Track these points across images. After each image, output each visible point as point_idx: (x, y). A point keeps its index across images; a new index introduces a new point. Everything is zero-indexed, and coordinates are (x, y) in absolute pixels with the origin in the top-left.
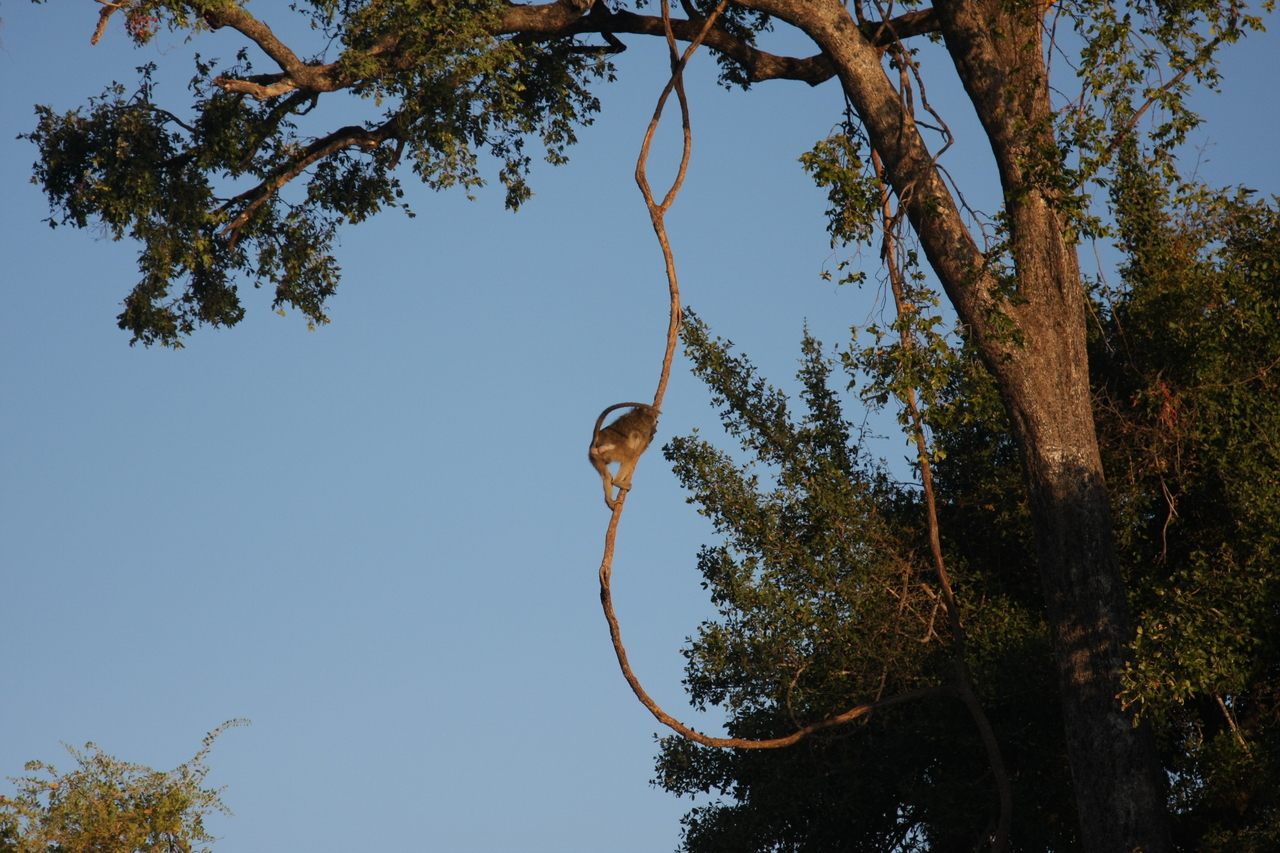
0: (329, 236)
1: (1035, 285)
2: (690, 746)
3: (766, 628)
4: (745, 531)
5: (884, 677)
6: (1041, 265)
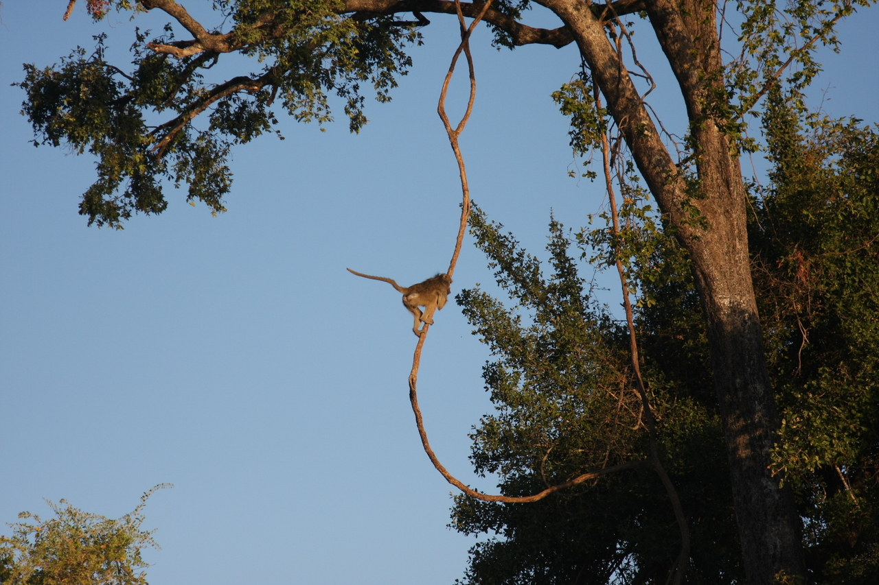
0: (225, 153)
1: (711, 184)
2: (474, 501)
3: (527, 420)
4: (512, 354)
5: (607, 453)
6: (715, 171)
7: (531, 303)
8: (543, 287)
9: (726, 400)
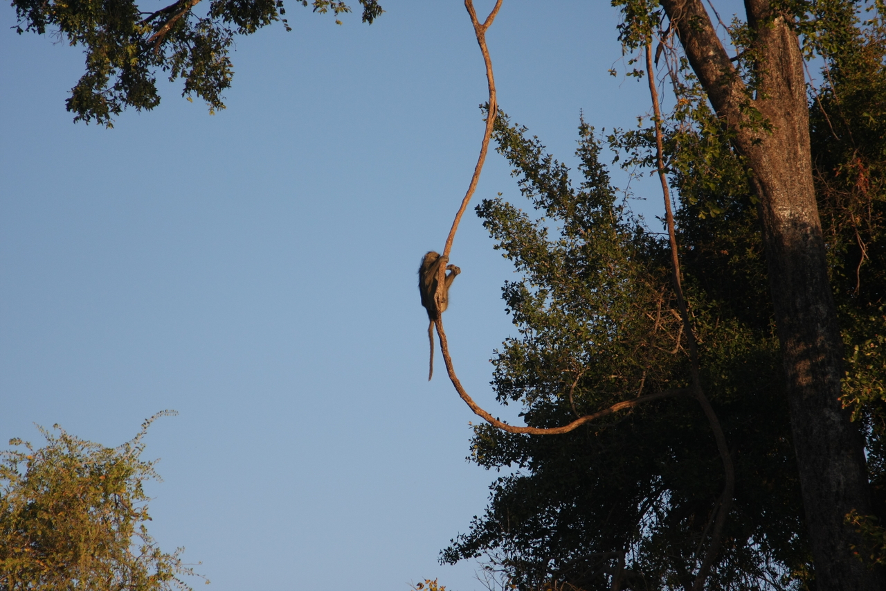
0: (228, 42)
1: (770, 84)
2: (496, 431)
3: (554, 343)
4: (538, 270)
5: (643, 380)
6: (775, 68)
7: (558, 214)
8: (572, 197)
9: (785, 322)
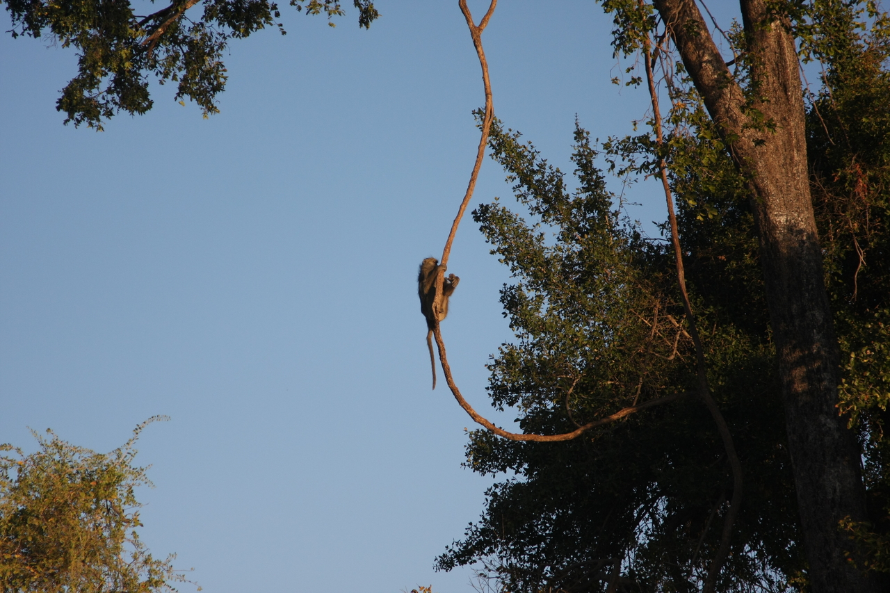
0: (221, 46)
1: (767, 89)
2: (492, 437)
3: (550, 349)
4: (535, 275)
5: (640, 386)
6: (771, 73)
7: (553, 220)
8: (568, 202)
9: (781, 329)
